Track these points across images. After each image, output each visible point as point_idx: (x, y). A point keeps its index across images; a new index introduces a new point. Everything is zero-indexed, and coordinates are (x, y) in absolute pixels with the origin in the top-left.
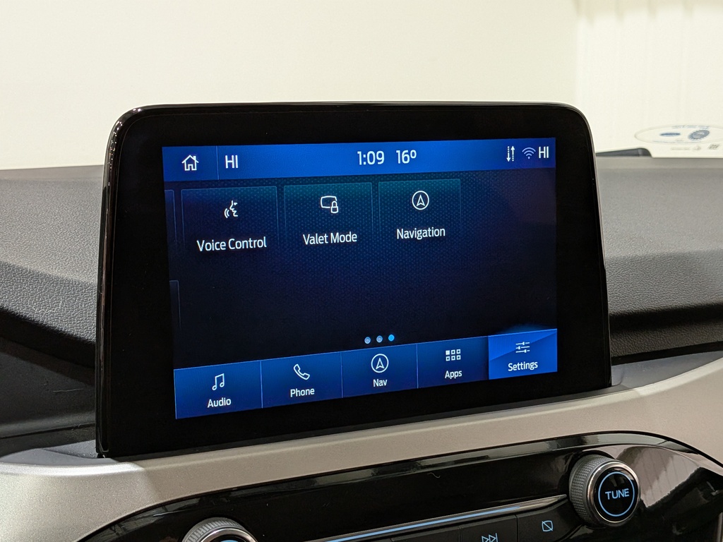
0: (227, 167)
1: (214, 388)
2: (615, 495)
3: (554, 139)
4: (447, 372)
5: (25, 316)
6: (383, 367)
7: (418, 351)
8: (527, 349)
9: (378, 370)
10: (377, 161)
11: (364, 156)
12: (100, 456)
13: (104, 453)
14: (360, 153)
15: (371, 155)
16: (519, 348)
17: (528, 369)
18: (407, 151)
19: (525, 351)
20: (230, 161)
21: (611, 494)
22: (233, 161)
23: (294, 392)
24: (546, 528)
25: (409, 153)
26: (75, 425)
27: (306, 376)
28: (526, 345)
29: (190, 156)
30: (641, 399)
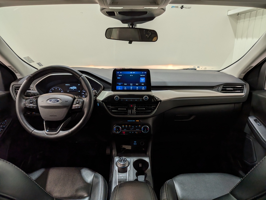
1: (119, 88)
3: (147, 72)
4: (137, 89)
9: (131, 88)
17: (144, 89)
27: (126, 88)
29: (118, 72)
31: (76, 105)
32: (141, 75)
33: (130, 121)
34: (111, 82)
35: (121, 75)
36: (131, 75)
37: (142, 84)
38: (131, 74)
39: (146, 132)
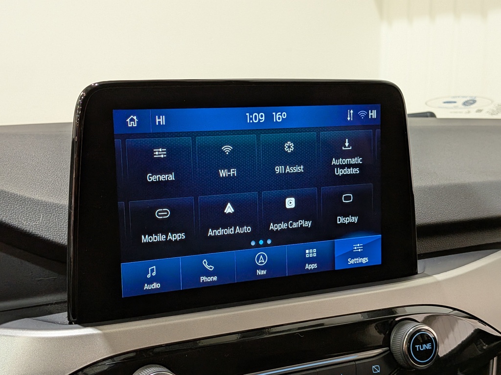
0: (157, 124)
1: (149, 276)
2: (422, 348)
3: (379, 105)
4: (307, 265)
5: (17, 227)
6: (263, 261)
7: (287, 250)
8: (361, 249)
9: (260, 263)
10: (259, 120)
11: (251, 116)
12: (70, 323)
13: (74, 321)
14: (248, 114)
15: (256, 116)
16: (356, 248)
17: (362, 263)
18: (280, 113)
19: (360, 250)
20: (159, 120)
21: (419, 347)
22: (161, 120)
23: (203, 279)
24: (375, 370)
25: (281, 115)
26: (51, 302)
27: (211, 268)
28: (360, 246)
29: (132, 116)
30: (438, 283)
34: (57, 229)
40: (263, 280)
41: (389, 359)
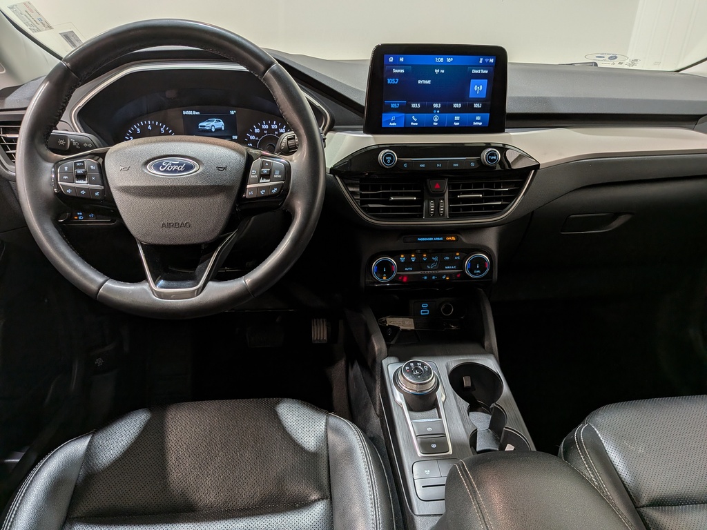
1: (392, 120)
3: (495, 57)
4: (455, 123)
6: (437, 119)
7: (447, 116)
9: (435, 120)
14: (436, 58)
15: (439, 59)
17: (479, 125)
21: (491, 157)
23: (412, 123)
24: (472, 165)
25: (450, 59)
27: (416, 120)
28: (479, 118)
29: (391, 58)
31: (259, 182)
32: (474, 71)
33: (425, 239)
34: (362, 100)
35: (402, 71)
36: (437, 71)
37: (477, 105)
38: (440, 66)
39: (479, 274)
40: (435, 127)
41: (479, 161)
